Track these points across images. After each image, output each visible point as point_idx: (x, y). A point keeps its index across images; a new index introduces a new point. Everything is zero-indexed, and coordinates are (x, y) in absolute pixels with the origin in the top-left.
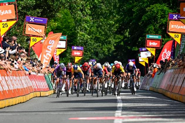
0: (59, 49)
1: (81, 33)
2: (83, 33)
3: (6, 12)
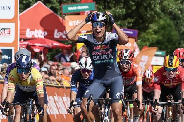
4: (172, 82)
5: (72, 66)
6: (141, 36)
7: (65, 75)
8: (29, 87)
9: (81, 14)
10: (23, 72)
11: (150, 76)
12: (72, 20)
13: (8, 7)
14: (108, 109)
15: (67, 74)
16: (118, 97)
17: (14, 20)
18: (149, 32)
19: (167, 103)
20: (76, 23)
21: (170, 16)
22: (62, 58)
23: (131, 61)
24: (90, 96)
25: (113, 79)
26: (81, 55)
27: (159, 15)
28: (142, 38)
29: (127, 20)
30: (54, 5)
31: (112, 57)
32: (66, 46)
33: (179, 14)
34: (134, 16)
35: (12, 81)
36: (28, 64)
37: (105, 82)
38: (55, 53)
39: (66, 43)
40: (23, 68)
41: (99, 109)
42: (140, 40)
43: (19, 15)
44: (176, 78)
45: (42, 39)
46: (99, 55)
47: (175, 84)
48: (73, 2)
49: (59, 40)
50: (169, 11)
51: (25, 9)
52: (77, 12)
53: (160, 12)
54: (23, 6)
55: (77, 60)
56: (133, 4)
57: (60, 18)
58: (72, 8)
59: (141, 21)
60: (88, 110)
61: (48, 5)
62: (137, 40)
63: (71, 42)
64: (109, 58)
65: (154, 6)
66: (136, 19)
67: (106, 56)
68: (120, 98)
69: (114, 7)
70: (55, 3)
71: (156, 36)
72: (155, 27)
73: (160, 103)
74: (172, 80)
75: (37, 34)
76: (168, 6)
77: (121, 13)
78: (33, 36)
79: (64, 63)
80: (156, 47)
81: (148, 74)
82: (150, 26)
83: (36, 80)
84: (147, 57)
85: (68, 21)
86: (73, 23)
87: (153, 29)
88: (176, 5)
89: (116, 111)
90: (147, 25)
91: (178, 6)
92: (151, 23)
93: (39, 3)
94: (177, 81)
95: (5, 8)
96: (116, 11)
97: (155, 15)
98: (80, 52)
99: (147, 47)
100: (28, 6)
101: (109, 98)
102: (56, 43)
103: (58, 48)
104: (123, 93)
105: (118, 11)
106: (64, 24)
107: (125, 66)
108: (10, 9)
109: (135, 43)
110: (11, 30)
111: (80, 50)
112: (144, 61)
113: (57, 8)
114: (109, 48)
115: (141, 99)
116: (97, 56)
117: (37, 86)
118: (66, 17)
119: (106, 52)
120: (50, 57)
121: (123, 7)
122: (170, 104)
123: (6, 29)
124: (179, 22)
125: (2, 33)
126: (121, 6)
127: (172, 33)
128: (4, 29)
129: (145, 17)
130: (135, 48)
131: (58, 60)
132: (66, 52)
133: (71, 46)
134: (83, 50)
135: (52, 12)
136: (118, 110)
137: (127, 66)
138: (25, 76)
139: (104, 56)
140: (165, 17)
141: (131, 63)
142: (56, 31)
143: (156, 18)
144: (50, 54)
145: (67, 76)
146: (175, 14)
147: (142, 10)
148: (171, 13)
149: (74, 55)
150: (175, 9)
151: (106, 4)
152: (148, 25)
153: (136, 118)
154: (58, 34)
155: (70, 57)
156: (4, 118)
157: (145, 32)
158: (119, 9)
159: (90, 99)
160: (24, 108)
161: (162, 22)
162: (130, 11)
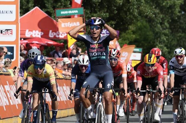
0: (134, 61)
1: (160, 46)
2: (162, 45)
3: (74, 24)
4: (151, 75)
5: (64, 60)
6: (121, 35)
7: (58, 69)
8: (44, 79)
9: (72, 17)
10: (39, 68)
11: (130, 70)
12: (64, 22)
13: (11, 11)
14: (102, 96)
15: (60, 68)
16: (108, 87)
17: (15, 22)
18: (128, 33)
19: (147, 91)
20: (67, 25)
21: (146, 19)
22: (56, 54)
23: (118, 58)
24: (88, 86)
25: (105, 73)
26: (71, 51)
27: (137, 18)
28: (123, 37)
29: (110, 22)
30: (49, 10)
31: (105, 55)
32: (59, 44)
33: (154, 17)
34: (116, 19)
35: (31, 75)
36: (42, 62)
37: (99, 75)
38: (50, 50)
39: (59, 41)
40: (38, 65)
41: (93, 96)
42: (121, 39)
43: (19, 18)
44: (154, 71)
45: (39, 38)
46: (94, 52)
47: (153, 76)
48: (64, 7)
49: (53, 39)
50: (145, 15)
51: (24, 14)
52: (68, 15)
53: (138, 15)
54: (22, 11)
55: (68, 56)
56: (115, 8)
57: (55, 21)
58: (64, 12)
59: (121, 23)
60: (86, 97)
61: (43, 9)
62: (119, 39)
63: (63, 41)
64: (102, 55)
65: (133, 11)
66: (117, 22)
67: (100, 53)
68: (111, 88)
69: (99, 11)
70: (50, 8)
71: (134, 36)
72: (134, 28)
73: (141, 91)
74: (151, 73)
75: (35, 34)
76: (144, 10)
77: (105, 17)
78: (31, 35)
79: (57, 58)
80: (134, 44)
81: (129, 68)
82: (129, 27)
83: (49, 74)
84: (127, 53)
85: (61, 23)
86: (65, 25)
87: (132, 30)
88: (151, 9)
89: (107, 98)
90: (126, 26)
91: (153, 11)
92: (130, 25)
93: (36, 8)
94: (154, 74)
95: (8, 12)
96: (100, 15)
97: (134, 18)
98: (70, 49)
99: (126, 45)
100: (27, 10)
101: (103, 87)
102: (51, 42)
103: (52, 46)
104: (113, 84)
105: (102, 14)
106: (57, 26)
107: (113, 62)
108: (12, 13)
109: (117, 41)
110: (13, 30)
111: (71, 48)
112: (124, 57)
113: (51, 12)
114: (103, 46)
115: (126, 88)
116: (93, 53)
117: (51, 79)
118: (59, 20)
119: (100, 50)
120: (46, 53)
121: (107, 12)
122: (149, 92)
123: (9, 30)
124: (153, 24)
125: (5, 33)
126: (105, 10)
127: (148, 33)
128: (7, 30)
129: (125, 19)
130: (117, 46)
131: (52, 56)
132: (59, 49)
133: (63, 44)
134: (74, 48)
135: (47, 15)
136: (109, 97)
137: (115, 62)
138: (40, 71)
139: (98, 53)
140: (142, 20)
141: (118, 60)
142: (51, 31)
143: (134, 21)
144: (45, 50)
145: (60, 70)
146: (150, 18)
147: (122, 14)
148: (146, 16)
149: (66, 52)
150: (150, 13)
151: (93, 9)
152: (128, 27)
153: (122, 103)
154: (52, 34)
155: (62, 53)
156: (7, 104)
157: (125, 32)
158: (103, 13)
159: (88, 88)
160: (41, 96)
161: (139, 24)
162: (112, 15)
